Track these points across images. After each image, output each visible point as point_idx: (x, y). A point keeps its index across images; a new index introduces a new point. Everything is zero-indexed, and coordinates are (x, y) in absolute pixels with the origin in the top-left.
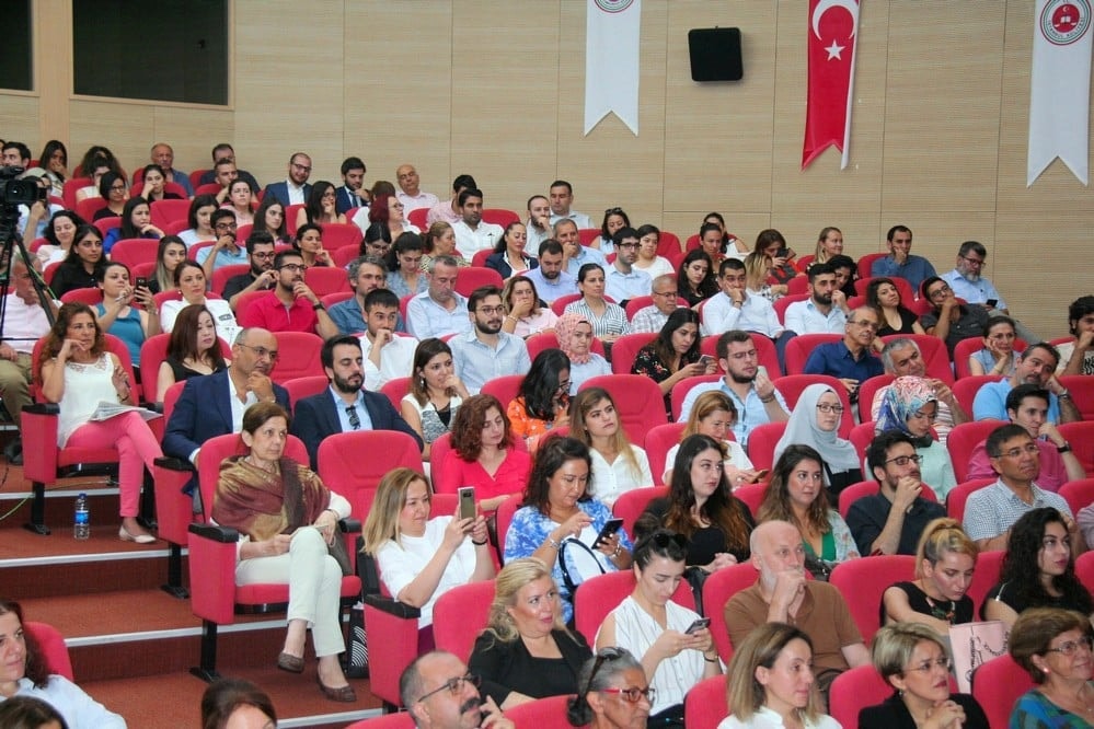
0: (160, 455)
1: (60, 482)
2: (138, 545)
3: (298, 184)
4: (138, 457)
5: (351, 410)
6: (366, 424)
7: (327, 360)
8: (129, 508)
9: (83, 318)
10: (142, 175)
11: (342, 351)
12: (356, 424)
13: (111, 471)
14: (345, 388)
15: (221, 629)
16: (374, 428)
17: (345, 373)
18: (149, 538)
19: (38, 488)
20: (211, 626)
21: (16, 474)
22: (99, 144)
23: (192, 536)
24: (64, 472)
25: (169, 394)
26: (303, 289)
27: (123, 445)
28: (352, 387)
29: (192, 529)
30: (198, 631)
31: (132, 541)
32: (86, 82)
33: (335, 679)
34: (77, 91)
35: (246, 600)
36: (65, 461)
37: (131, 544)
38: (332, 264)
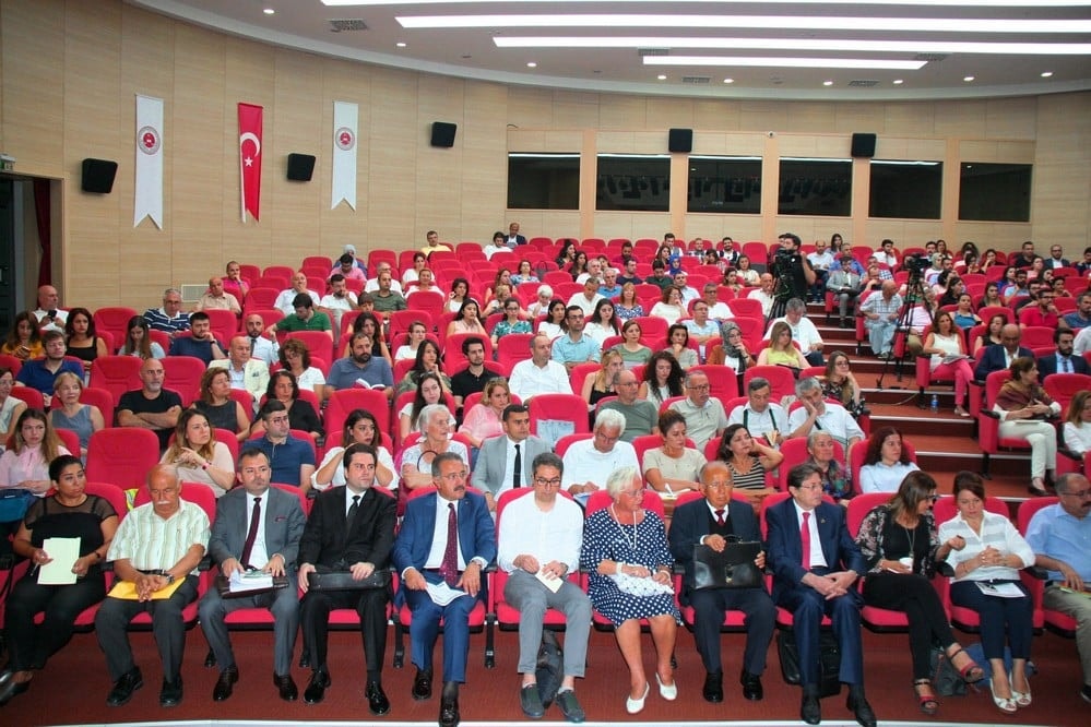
0: (972, 379)
1: (930, 388)
2: (962, 417)
3: (1058, 258)
4: (964, 379)
5: (1065, 364)
6: (1071, 371)
7: (1056, 340)
8: (959, 401)
9: (945, 317)
10: (986, 255)
11: (1064, 336)
12: (1066, 370)
13: (952, 384)
14: (1062, 353)
15: (991, 456)
16: (1076, 372)
17: (1065, 347)
18: (966, 415)
19: (922, 389)
20: (986, 454)
21: (914, 382)
22: (969, 241)
23: (981, 414)
24: (932, 383)
25: (978, 352)
26: (1052, 307)
27: (958, 373)
28: (1067, 353)
29: (982, 412)
30: (981, 456)
31: (959, 415)
32: (964, 214)
33: (1038, 485)
34: (960, 218)
35: (1003, 444)
36: (933, 378)
37: (959, 416)
38: (1071, 296)
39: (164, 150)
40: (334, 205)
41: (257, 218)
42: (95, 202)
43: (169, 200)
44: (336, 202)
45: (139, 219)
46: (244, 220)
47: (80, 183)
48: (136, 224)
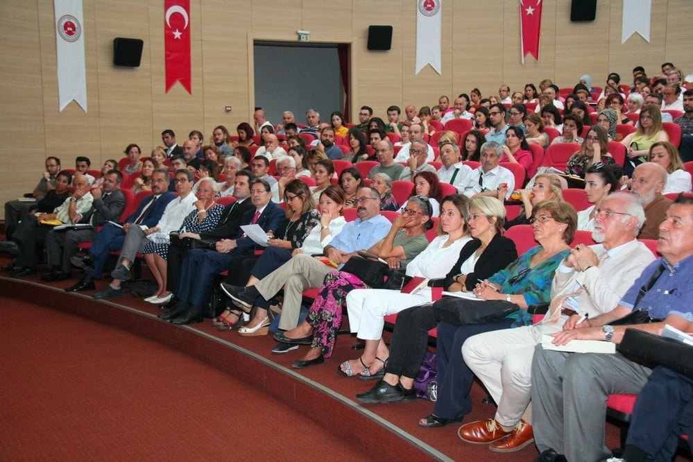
39: (442, 11)
40: (623, 42)
41: (537, 58)
42: (379, 57)
43: (447, 50)
44: (625, 37)
45: (419, 67)
46: (523, 62)
47: (366, 44)
48: (418, 71)
